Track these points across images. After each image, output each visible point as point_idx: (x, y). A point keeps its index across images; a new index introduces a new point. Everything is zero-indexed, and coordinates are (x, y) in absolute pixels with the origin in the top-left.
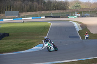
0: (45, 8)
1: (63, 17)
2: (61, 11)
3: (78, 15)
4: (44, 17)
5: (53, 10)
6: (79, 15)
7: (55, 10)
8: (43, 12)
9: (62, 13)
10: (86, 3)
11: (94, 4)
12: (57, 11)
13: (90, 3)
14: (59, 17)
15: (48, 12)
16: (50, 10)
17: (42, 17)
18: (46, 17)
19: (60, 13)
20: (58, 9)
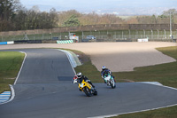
0: (14, 26)
1: (47, 41)
2: (44, 32)
3: (73, 38)
4: (13, 42)
5: (29, 28)
6: (77, 38)
7: (33, 29)
8: (11, 33)
9: (45, 35)
10: (89, 15)
11: (103, 17)
12: (37, 32)
13: (97, 15)
14: (40, 42)
15: (19, 33)
16: (24, 29)
17: (8, 43)
18: (16, 42)
19: (41, 35)
20: (37, 28)
